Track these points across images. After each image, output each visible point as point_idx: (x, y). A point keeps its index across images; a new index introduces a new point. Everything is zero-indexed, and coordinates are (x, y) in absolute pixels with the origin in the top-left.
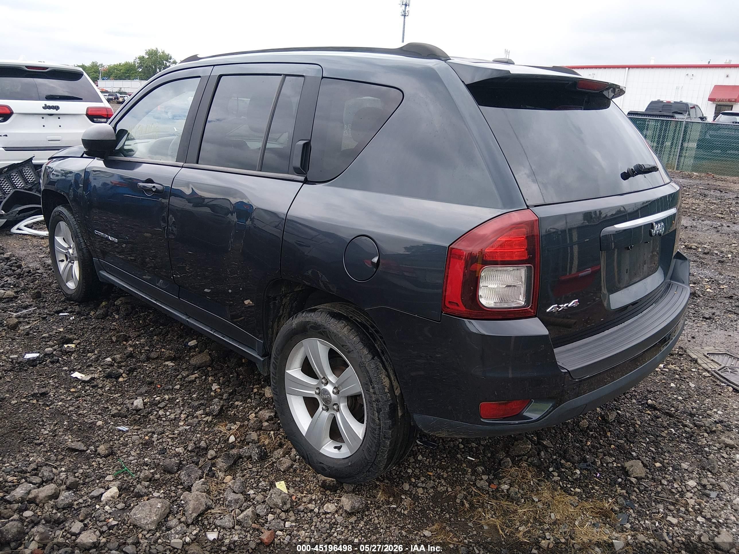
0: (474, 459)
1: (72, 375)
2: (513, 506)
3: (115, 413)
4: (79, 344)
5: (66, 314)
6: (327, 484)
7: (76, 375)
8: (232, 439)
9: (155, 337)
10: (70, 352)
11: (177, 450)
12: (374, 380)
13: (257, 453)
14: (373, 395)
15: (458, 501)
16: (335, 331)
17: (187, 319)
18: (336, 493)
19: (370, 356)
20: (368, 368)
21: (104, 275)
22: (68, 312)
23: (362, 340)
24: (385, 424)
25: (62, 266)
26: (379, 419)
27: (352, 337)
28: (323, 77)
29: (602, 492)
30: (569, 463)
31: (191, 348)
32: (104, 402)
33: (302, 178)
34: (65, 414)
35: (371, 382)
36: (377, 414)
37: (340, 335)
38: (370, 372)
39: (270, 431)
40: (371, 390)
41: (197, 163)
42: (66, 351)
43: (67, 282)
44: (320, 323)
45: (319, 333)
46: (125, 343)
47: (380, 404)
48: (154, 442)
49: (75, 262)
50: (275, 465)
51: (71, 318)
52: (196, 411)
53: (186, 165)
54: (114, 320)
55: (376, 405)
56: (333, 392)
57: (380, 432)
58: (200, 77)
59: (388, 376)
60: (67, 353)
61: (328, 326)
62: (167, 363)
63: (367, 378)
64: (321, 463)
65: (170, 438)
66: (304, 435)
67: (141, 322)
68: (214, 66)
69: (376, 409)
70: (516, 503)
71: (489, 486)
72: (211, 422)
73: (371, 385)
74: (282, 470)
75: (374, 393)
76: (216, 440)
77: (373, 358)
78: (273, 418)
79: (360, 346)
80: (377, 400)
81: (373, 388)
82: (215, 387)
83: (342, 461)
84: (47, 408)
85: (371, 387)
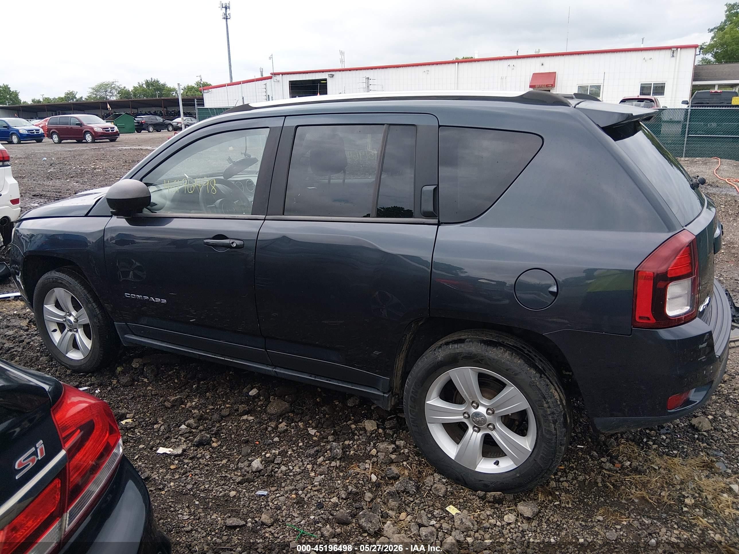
0: (582, 447)
1: (158, 452)
2: (644, 478)
3: (241, 480)
4: (134, 417)
5: (86, 388)
6: (497, 498)
7: (161, 450)
8: (374, 478)
9: (208, 394)
10: (132, 428)
11: (332, 500)
12: (546, 396)
13: (413, 485)
14: (548, 410)
15: (600, 485)
16: (496, 357)
17: (274, 370)
18: (503, 505)
19: (538, 375)
20: (539, 386)
21: (133, 339)
22: (88, 386)
23: (526, 362)
24: (561, 432)
25: (57, 337)
26: (555, 429)
27: (515, 360)
28: (439, 126)
29: (692, 449)
30: (653, 431)
31: (254, 397)
32: (216, 471)
33: (435, 221)
34: (187, 494)
35: (545, 398)
36: (553, 426)
37: (503, 361)
38: (541, 389)
39: (402, 462)
40: (546, 405)
41: (283, 215)
42: (127, 428)
43: (67, 353)
44: (476, 353)
45: (474, 361)
46: (183, 406)
47: (555, 416)
48: (304, 499)
49: (79, 330)
50: (431, 492)
51: (97, 391)
52: (316, 459)
53: (268, 217)
54: (146, 385)
55: (552, 417)
56: (488, 414)
57: (556, 441)
58: (268, 127)
59: (556, 390)
60: (128, 430)
61: (487, 354)
62: (245, 417)
63: (540, 395)
64: (480, 481)
65: (315, 491)
66: (453, 458)
67: (176, 381)
68: (285, 116)
69: (552, 421)
70: (644, 475)
71: (614, 466)
72: (340, 466)
73: (545, 400)
74: (442, 495)
75: (549, 407)
76: (360, 482)
77: (541, 377)
78: (396, 450)
79: (526, 367)
80: (553, 413)
81: (547, 403)
82: (312, 432)
83: (507, 474)
84: (163, 492)
85: (545, 402)
